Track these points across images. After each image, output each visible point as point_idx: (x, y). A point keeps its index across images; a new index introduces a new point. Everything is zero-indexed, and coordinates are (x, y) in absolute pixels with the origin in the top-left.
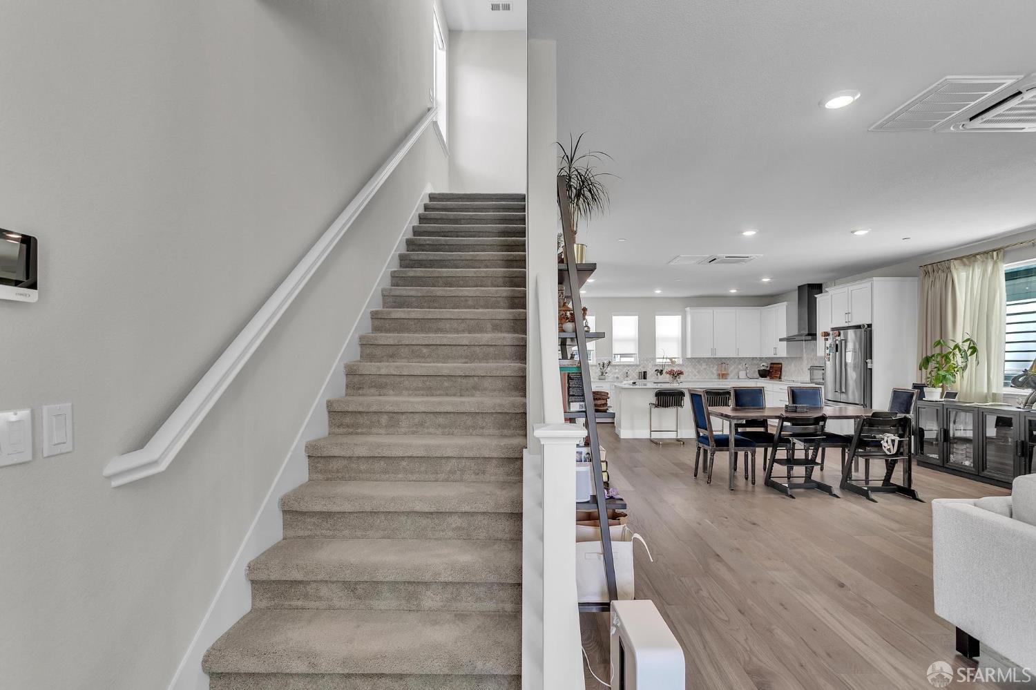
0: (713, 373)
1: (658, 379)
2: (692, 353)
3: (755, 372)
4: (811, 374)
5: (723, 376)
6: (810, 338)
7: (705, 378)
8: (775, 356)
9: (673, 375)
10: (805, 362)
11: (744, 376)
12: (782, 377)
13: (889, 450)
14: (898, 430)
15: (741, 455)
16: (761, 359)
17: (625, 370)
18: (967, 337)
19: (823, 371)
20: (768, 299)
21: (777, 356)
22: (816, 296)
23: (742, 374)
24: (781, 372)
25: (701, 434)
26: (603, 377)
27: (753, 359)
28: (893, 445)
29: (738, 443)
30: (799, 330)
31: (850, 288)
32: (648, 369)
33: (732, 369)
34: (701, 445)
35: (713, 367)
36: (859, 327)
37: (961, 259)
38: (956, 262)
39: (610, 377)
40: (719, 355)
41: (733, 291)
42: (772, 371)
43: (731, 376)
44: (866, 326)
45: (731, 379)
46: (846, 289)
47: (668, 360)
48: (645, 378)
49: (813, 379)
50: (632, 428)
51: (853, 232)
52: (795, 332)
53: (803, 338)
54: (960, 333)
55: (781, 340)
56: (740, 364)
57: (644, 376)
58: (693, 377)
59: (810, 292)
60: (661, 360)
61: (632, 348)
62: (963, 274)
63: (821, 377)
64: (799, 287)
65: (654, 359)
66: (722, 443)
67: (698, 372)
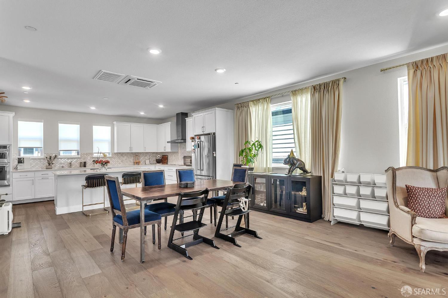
0: (131, 162)
1: (94, 166)
2: (118, 149)
3: (154, 160)
4: (184, 160)
5: (138, 163)
6: (182, 141)
7: (126, 165)
8: (164, 151)
9: (102, 164)
10: (180, 154)
11: (149, 163)
12: (168, 163)
13: (244, 208)
14: (246, 194)
15: (149, 228)
16: (157, 153)
17: (69, 161)
18: (257, 140)
19: (191, 159)
20: (160, 121)
21: (166, 151)
22: (186, 119)
23: (148, 162)
24: (167, 160)
25: (117, 214)
26: (49, 167)
27: (153, 153)
28: (246, 205)
29: (148, 218)
30: (178, 137)
31: (204, 114)
32: (87, 160)
33: (142, 159)
34: (116, 224)
35: (131, 158)
36: (209, 134)
37: (252, 101)
38: (251, 103)
39: (57, 167)
40: (134, 151)
41: (142, 113)
42: (163, 159)
43: (141, 163)
44: (213, 134)
45: (142, 164)
46: (202, 114)
47: (102, 154)
48: (85, 166)
49: (185, 163)
50: (68, 205)
51: (216, 70)
52: (175, 138)
53: (180, 141)
54: (253, 138)
55: (168, 142)
56: (146, 156)
57: (85, 165)
58: (119, 164)
59: (182, 117)
60: (97, 154)
61: (75, 146)
62: (254, 109)
63: (190, 162)
64: (177, 114)
65: (92, 154)
66: (134, 220)
67: (121, 161)
